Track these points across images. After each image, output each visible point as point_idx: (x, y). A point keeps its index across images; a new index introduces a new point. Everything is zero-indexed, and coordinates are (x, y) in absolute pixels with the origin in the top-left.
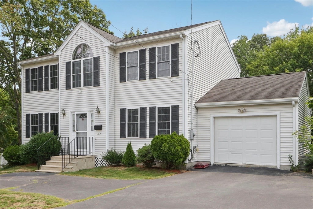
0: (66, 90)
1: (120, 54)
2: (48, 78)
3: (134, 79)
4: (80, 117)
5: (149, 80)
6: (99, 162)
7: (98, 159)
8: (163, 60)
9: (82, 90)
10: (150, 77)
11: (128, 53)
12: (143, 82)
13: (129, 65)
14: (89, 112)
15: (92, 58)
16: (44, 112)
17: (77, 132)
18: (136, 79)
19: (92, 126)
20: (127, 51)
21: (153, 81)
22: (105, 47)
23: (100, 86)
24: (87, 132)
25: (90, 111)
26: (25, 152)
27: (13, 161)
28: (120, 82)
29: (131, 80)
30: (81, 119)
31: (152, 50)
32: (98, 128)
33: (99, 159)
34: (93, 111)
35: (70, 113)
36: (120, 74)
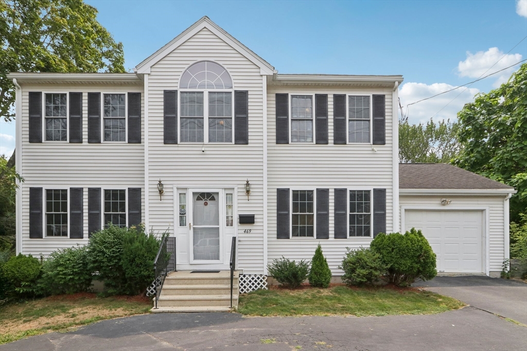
0: (163, 145)
1: (277, 95)
2: (99, 118)
3: (303, 140)
4: (198, 199)
5: (333, 145)
6: (247, 281)
7: (244, 276)
8: (359, 116)
9: (206, 149)
10: (335, 140)
11: (293, 96)
12: (322, 147)
13: (295, 117)
14: (223, 190)
15: (232, 90)
16: (86, 186)
17: (194, 226)
18: (307, 142)
19: (227, 217)
20: (291, 93)
21: (340, 147)
22: (262, 76)
23: (249, 145)
24: (218, 228)
25: (225, 189)
26: (74, 268)
27: (21, 291)
28: (277, 143)
29: (297, 142)
30: (203, 202)
31: (339, 100)
32: (247, 220)
33: (247, 276)
34: (233, 189)
35: (175, 190)
36: (277, 129)
